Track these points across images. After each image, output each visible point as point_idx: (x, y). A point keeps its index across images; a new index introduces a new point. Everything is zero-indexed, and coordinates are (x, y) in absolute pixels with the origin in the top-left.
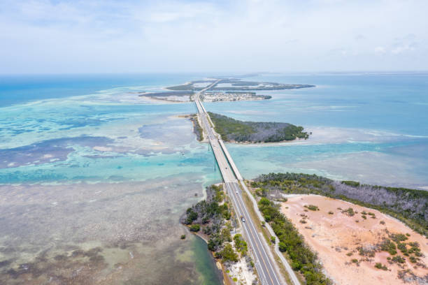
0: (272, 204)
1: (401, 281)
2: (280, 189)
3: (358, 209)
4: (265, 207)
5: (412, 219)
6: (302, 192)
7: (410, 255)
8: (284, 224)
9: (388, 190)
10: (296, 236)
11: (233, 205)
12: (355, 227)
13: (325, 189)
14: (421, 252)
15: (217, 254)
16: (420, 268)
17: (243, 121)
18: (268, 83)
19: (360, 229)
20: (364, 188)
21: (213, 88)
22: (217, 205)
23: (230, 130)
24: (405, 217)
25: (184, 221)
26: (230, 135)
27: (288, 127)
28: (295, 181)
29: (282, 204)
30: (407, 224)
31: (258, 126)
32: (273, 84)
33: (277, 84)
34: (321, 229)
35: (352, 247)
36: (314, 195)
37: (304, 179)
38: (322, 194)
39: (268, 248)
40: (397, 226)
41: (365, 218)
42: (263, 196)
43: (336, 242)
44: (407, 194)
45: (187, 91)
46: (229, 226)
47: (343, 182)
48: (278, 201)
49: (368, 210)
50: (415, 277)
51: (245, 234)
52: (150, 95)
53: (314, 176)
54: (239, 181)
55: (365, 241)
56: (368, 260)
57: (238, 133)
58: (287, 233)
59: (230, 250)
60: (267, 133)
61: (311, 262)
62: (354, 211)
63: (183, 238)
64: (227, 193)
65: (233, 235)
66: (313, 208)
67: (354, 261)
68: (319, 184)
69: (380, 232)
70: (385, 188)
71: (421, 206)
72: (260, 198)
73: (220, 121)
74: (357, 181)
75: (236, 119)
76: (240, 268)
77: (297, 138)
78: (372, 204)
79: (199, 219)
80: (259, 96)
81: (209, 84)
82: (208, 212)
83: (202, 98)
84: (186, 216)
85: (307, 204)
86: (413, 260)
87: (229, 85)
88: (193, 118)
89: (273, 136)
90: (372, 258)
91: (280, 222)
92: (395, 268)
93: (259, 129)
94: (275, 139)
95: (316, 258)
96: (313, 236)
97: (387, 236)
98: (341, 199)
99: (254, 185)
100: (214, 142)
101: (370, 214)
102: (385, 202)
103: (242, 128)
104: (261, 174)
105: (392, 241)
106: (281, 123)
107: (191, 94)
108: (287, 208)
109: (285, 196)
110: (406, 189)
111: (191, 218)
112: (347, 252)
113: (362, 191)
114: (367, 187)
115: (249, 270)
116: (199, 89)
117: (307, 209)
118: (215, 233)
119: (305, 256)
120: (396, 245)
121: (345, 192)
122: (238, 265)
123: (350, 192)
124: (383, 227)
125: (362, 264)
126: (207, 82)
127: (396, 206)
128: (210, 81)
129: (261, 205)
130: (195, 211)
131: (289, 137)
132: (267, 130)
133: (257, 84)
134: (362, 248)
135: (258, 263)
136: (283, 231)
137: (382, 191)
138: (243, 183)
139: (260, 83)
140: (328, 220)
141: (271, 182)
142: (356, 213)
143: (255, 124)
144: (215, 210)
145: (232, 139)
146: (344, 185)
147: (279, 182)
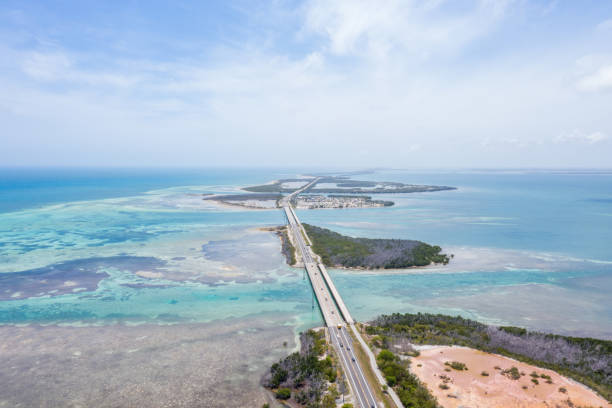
0: (398, 359)
2: (408, 337)
3: (526, 369)
4: (387, 363)
5: (607, 385)
6: (441, 343)
8: (415, 391)
9: (569, 341)
10: (435, 407)
11: (340, 360)
12: (523, 395)
13: (475, 338)
17: (354, 237)
18: (388, 184)
19: (530, 399)
20: (533, 338)
21: (309, 190)
22: (316, 361)
23: (334, 250)
24: (597, 382)
25: (267, 383)
26: (334, 258)
27: (419, 247)
28: (431, 326)
29: (413, 359)
30: (599, 393)
31: (376, 245)
32: (398, 185)
33: (403, 185)
34: (471, 399)
36: (459, 347)
37: (444, 323)
38: (472, 346)
40: (586, 396)
41: (536, 383)
42: (383, 348)
44: (598, 348)
45: (273, 193)
46: (333, 391)
47: (501, 329)
48: (406, 355)
49: (541, 371)
51: (358, 403)
52: (221, 199)
53: (459, 318)
54: (348, 324)
57: (346, 254)
58: (420, 403)
60: (388, 256)
62: (520, 371)
64: (331, 342)
65: (340, 406)
66: (458, 367)
68: (466, 331)
69: (560, 404)
70: (565, 338)
72: (379, 350)
73: (320, 236)
74: (523, 327)
75: (343, 234)
77: (433, 263)
78: (546, 361)
79: (290, 381)
80: (377, 202)
81: (304, 183)
82: (303, 369)
83: (293, 202)
84: (270, 376)
85: (450, 361)
87: (333, 186)
88: (281, 231)
89: (397, 259)
91: (410, 386)
93: (377, 249)
94: (401, 263)
98: (499, 353)
99: (370, 330)
100: (312, 270)
101: (543, 377)
102: (565, 359)
103: (352, 247)
104: (380, 314)
106: (410, 241)
107: (279, 198)
108: (420, 366)
109: (416, 347)
110: (595, 340)
111: (279, 379)
113: (530, 342)
114: (538, 335)
116: (290, 191)
117: (448, 367)
118: (313, 401)
121: (505, 343)
123: (512, 343)
124: (563, 397)
126: (300, 180)
127: (582, 365)
128: (306, 180)
129: (381, 362)
130: (284, 368)
131: (421, 261)
132: (388, 251)
133: (373, 184)
136: (414, 401)
137: (560, 342)
138: (353, 328)
139: (377, 183)
140: (481, 385)
141: (395, 326)
142: (523, 375)
143: (370, 241)
144: (313, 367)
145: (337, 263)
146: (502, 333)
147: (407, 327)
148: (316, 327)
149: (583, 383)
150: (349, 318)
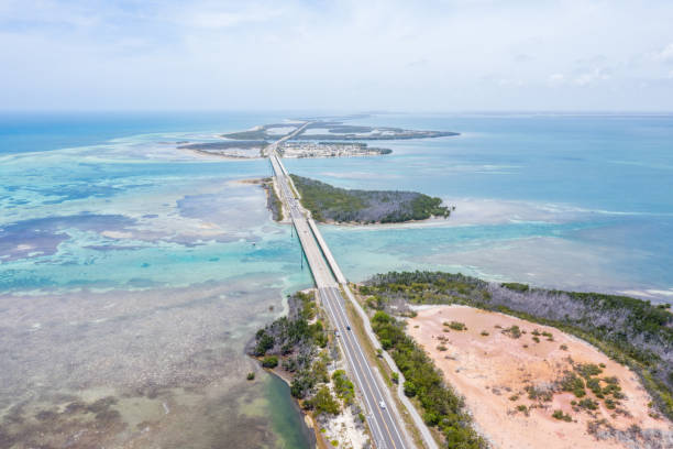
0: (394, 321)
1: (591, 437)
2: (405, 297)
3: (527, 327)
4: (382, 325)
5: (609, 340)
6: (440, 302)
7: (606, 397)
8: (412, 353)
9: (572, 296)
10: (431, 371)
11: (331, 324)
12: (523, 355)
13: (476, 297)
14: (622, 391)
15: (306, 403)
16: (621, 417)
17: (348, 189)
18: (386, 129)
19: (530, 358)
20: (536, 294)
21: (297, 137)
22: (306, 326)
23: (326, 203)
24: (599, 338)
25: (252, 351)
26: (324, 212)
27: (418, 199)
28: (429, 285)
29: (410, 320)
30: (601, 349)
31: (371, 197)
32: (395, 130)
33: (401, 131)
34: (469, 360)
35: (518, 387)
36: (459, 306)
37: (444, 281)
38: (472, 304)
39: (388, 391)
40: (586, 353)
41: (537, 340)
42: (378, 309)
43: (494, 379)
44: (601, 302)
45: (257, 140)
46: (325, 357)
47: (503, 285)
48: (402, 316)
49: (542, 328)
50: (613, 431)
51: (351, 370)
52: (199, 147)
53: (459, 275)
54: (340, 285)
55: (538, 376)
56: (542, 407)
57: (339, 207)
58: (417, 367)
59: (327, 395)
60: (384, 209)
61: (455, 412)
62: (521, 329)
63: (251, 378)
64: (321, 305)
65: (331, 373)
66: (457, 327)
67: (521, 408)
68: (467, 289)
69: (560, 362)
70: (568, 294)
71: (621, 320)
72: (374, 312)
73: (310, 188)
74: (525, 283)
75: (335, 187)
76: (343, 425)
77: (432, 217)
78: (548, 318)
79: (277, 348)
80: (373, 150)
81: (292, 129)
82: (291, 335)
83: (281, 152)
84: (255, 343)
85: (449, 321)
86: (610, 405)
87: (325, 132)
88: (266, 184)
89: (394, 213)
90: (549, 403)
91: (406, 349)
92: (583, 417)
93: (372, 202)
94: (398, 217)
95: (462, 405)
96: (458, 371)
97: (570, 368)
98: (500, 311)
99: (364, 291)
100: (300, 223)
101: (545, 334)
102: (567, 316)
103: (345, 199)
104: (375, 274)
105: (578, 376)
106: (409, 193)
107: (264, 145)
108: (417, 327)
109: (414, 308)
110: (599, 295)
111: (264, 346)
112: (511, 394)
113: (532, 299)
114: (540, 292)
115: (357, 427)
116: (277, 138)
117: (447, 328)
118: (302, 369)
119: (445, 403)
120: (585, 382)
121: (506, 300)
122: (340, 419)
123: (513, 300)
124: (564, 354)
125: (533, 413)
126: (288, 126)
127: (584, 321)
128: (293, 125)
129: (376, 324)
130: (269, 334)
131: (420, 214)
132: (385, 204)
133: (368, 130)
134: (532, 388)
135: (371, 416)
136: (410, 364)
137: (563, 298)
138: (346, 288)
139: (373, 129)
140: (480, 344)
141: (391, 286)
142: (524, 333)
143: (365, 193)
144: (302, 332)
145: (329, 217)
146: (504, 289)
147: (403, 286)
148: (305, 289)
149: (585, 339)
150: (341, 278)
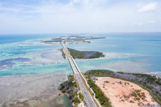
0: (92, 81)
1: (139, 106)
2: (95, 75)
3: (123, 82)
4: (90, 82)
5: (142, 84)
6: (103, 76)
7: (142, 97)
8: (97, 88)
9: (133, 74)
10: (101, 92)
11: (78, 82)
12: (122, 88)
13: (111, 75)
14: (145, 96)
15: (73, 100)
16: (145, 102)
17: (81, 51)
18: (89, 37)
19: (124, 89)
20: (125, 74)
21: (68, 39)
22: (72, 82)
23: (76, 54)
24: (140, 84)
25: (59, 89)
26: (76, 56)
27: (97, 53)
28: (100, 72)
29: (96, 81)
30: (140, 86)
31: (86, 53)
32: (91, 37)
33: (93, 37)
34: (110, 89)
35: (121, 95)
36: (107, 77)
37: (104, 72)
38: (110, 77)
39: (92, 97)
40: (137, 87)
41: (126, 85)
43: (116, 94)
44: (140, 76)
45: (59, 40)
46: (77, 90)
47: (117, 72)
48: (94, 80)
49: (127, 82)
50: (143, 105)
51: (83, 92)
52: (45, 42)
53: (107, 70)
54: (80, 73)
55: (126, 93)
56: (127, 100)
57: (79, 55)
58: (98, 91)
59: (77, 98)
60: (89, 55)
61: (107, 102)
62: (122, 82)
63: (59, 95)
64: (75, 78)
65: (78, 93)
66: (107, 82)
67: (122, 100)
68: (109, 73)
69: (131, 89)
71: (145, 79)
72: (88, 79)
73: (72, 51)
74: (122, 72)
76: (81, 105)
77: (101, 57)
78: (128, 80)
79: (65, 88)
80: (86, 42)
82: (69, 85)
83: (65, 43)
84: (60, 87)
85: (105, 81)
86: (143, 99)
87: (75, 38)
88: (62, 50)
89: (92, 56)
90: (129, 99)
91: (95, 87)
92: (137, 102)
93: (86, 54)
95: (109, 100)
96: (107, 92)
97: (133, 91)
98: (117, 78)
99: (85, 74)
100: (70, 59)
101: (127, 83)
102: (132, 79)
103: (80, 53)
105: (135, 92)
106: (95, 52)
107: (61, 41)
108: (98, 82)
109: (97, 78)
110: (139, 74)
111: (62, 88)
112: (120, 97)
113: (124, 75)
114: (126, 73)
115: (85, 105)
116: (64, 39)
118: (71, 92)
119: (105, 99)
120: (137, 94)
121: (118, 76)
122: (81, 104)
123: (120, 76)
124: (132, 88)
125: (125, 101)
126: (66, 37)
127: (136, 80)
129: (88, 82)
130: (64, 85)
131: (98, 56)
132: (89, 54)
133: (85, 37)
134: (125, 95)
135: (88, 103)
136: (97, 91)
137: (131, 75)
138: (81, 74)
139: (87, 37)
140: (113, 86)
141: (91, 73)
142: (123, 83)
143: (85, 52)
144: (71, 84)
145: (76, 58)
146: (118, 73)
147: (94, 73)
148: (72, 74)
149: (137, 84)
150: (80, 71)
